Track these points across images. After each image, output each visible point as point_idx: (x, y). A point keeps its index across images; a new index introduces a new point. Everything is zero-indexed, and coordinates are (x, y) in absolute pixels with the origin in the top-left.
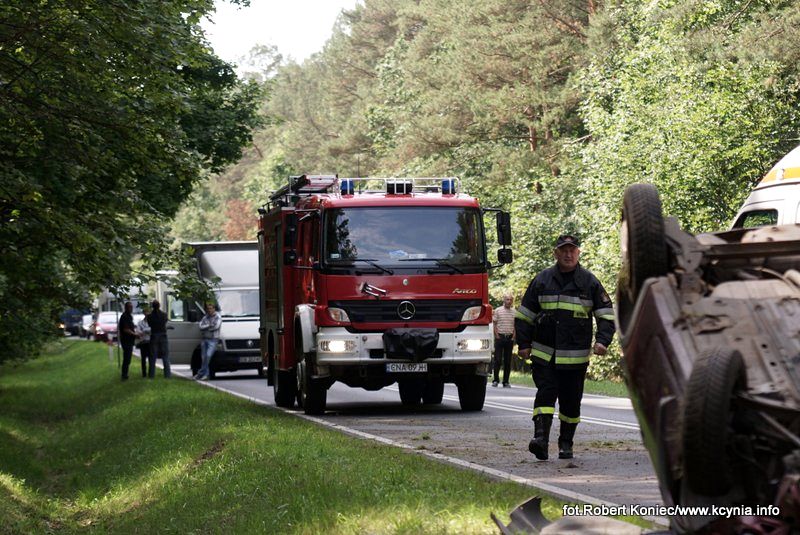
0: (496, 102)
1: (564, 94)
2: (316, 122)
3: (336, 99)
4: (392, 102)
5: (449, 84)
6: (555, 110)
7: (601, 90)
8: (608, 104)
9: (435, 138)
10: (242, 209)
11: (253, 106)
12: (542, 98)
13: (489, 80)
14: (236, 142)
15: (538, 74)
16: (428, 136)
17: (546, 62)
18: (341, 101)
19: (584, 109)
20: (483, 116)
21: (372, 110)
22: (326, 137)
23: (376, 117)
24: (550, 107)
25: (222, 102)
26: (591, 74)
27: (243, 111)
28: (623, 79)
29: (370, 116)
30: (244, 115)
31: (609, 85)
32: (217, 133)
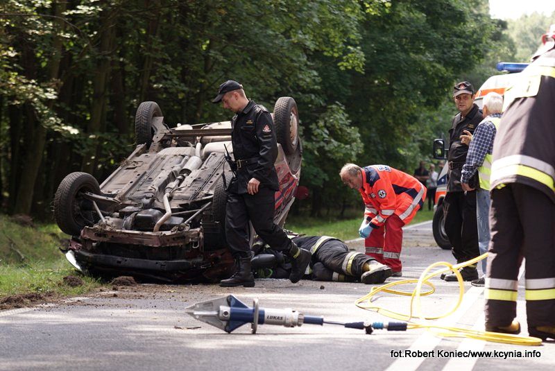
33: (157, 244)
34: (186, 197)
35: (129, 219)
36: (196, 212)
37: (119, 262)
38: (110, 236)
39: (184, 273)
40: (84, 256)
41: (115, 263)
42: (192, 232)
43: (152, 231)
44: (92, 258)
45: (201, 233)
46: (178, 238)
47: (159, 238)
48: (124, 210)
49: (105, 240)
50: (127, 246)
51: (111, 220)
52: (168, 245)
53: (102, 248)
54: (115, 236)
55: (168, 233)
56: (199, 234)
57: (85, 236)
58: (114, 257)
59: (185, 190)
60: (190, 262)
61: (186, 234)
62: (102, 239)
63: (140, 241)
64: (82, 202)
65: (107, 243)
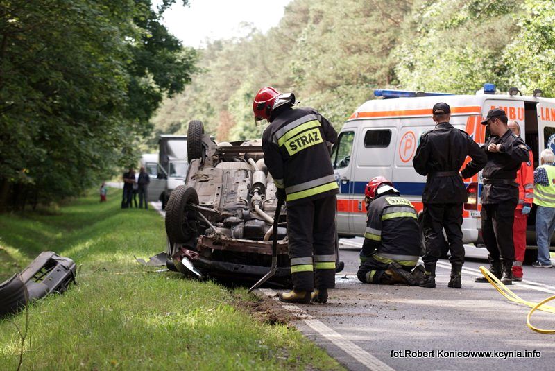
0: (351, 63)
1: (388, 61)
2: (269, 68)
3: (277, 56)
4: (305, 60)
5: (331, 51)
6: (383, 70)
7: (407, 59)
8: (411, 67)
9: (323, 82)
10: (228, 117)
11: (192, 62)
12: (377, 62)
13: (352, 50)
14: (182, 82)
15: (376, 48)
16: (319, 80)
17: (381, 42)
18: (280, 57)
19: (398, 69)
20: (343, 70)
21: (293, 64)
22: (273, 77)
23: (296, 68)
24: (382, 67)
25: (175, 59)
26: (402, 50)
27: (187, 64)
28: (418, 53)
29: (292, 67)
30: (187, 67)
31: (412, 56)
32: (171, 77)
33: (270, 253)
35: (238, 229)
37: (236, 269)
38: (227, 245)
40: (203, 263)
41: (232, 270)
43: (262, 240)
44: (211, 265)
48: (228, 220)
49: (222, 248)
50: (240, 254)
51: (218, 230)
52: (281, 254)
53: (217, 256)
54: (231, 244)
55: (281, 242)
57: (203, 244)
58: (231, 264)
62: (217, 247)
63: (254, 250)
64: (187, 212)
65: (224, 251)
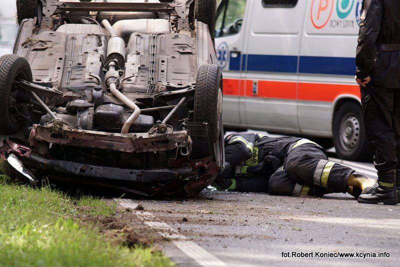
33: (130, 149)
34: (140, 89)
35: (86, 116)
36: (170, 110)
37: (83, 171)
38: (70, 138)
39: (163, 185)
40: (37, 162)
41: (78, 172)
42: (177, 134)
43: (119, 132)
44: (47, 165)
45: (189, 137)
46: (157, 142)
47: (133, 142)
48: (72, 104)
49: (63, 142)
50: (88, 150)
51: (59, 117)
52: (145, 151)
53: (56, 152)
54: (77, 137)
55: (145, 135)
56: (187, 138)
57: (38, 137)
58: (76, 164)
59: (136, 81)
60: (176, 172)
61: (170, 138)
62: (57, 141)
63: (108, 145)
64: (16, 92)
65: (66, 146)
